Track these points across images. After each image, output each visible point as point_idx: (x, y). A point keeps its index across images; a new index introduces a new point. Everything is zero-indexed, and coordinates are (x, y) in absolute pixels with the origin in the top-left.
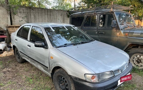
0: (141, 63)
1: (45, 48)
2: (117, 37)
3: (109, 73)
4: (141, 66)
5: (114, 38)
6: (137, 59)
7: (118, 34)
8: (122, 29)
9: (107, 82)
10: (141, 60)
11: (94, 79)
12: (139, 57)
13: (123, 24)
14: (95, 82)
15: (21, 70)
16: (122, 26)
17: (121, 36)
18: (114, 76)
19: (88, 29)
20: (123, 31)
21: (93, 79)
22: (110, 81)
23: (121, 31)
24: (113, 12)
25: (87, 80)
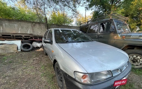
0: (137, 62)
1: (51, 44)
2: (115, 39)
3: (106, 73)
4: (137, 65)
5: (112, 40)
6: (133, 59)
7: (115, 37)
8: (119, 33)
9: (103, 84)
10: (137, 60)
11: (86, 79)
12: (136, 57)
13: (120, 30)
14: (86, 82)
15: (44, 59)
16: (119, 31)
17: (118, 39)
18: (112, 76)
19: (90, 35)
20: (120, 35)
21: (84, 78)
22: (106, 83)
23: (118, 34)
24: (112, 20)
25: (77, 79)
